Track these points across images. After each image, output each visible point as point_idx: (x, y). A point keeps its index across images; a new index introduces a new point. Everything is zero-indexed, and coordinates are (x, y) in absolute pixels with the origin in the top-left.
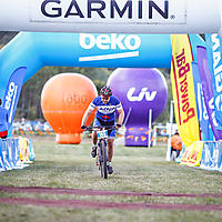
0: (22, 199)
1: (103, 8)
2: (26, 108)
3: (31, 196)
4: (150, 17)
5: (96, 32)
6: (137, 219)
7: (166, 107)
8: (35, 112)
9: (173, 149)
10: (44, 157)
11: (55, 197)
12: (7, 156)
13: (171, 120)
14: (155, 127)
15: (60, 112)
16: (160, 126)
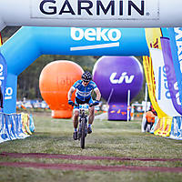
0: (24, 163)
1: (91, 6)
2: (26, 89)
3: (32, 160)
4: (130, 14)
5: (84, 26)
6: (119, 178)
7: (142, 89)
8: (34, 93)
9: (147, 123)
10: (42, 130)
11: (51, 161)
12: (12, 129)
13: (146, 99)
14: (133, 105)
15: (55, 92)
16: (137, 104)
